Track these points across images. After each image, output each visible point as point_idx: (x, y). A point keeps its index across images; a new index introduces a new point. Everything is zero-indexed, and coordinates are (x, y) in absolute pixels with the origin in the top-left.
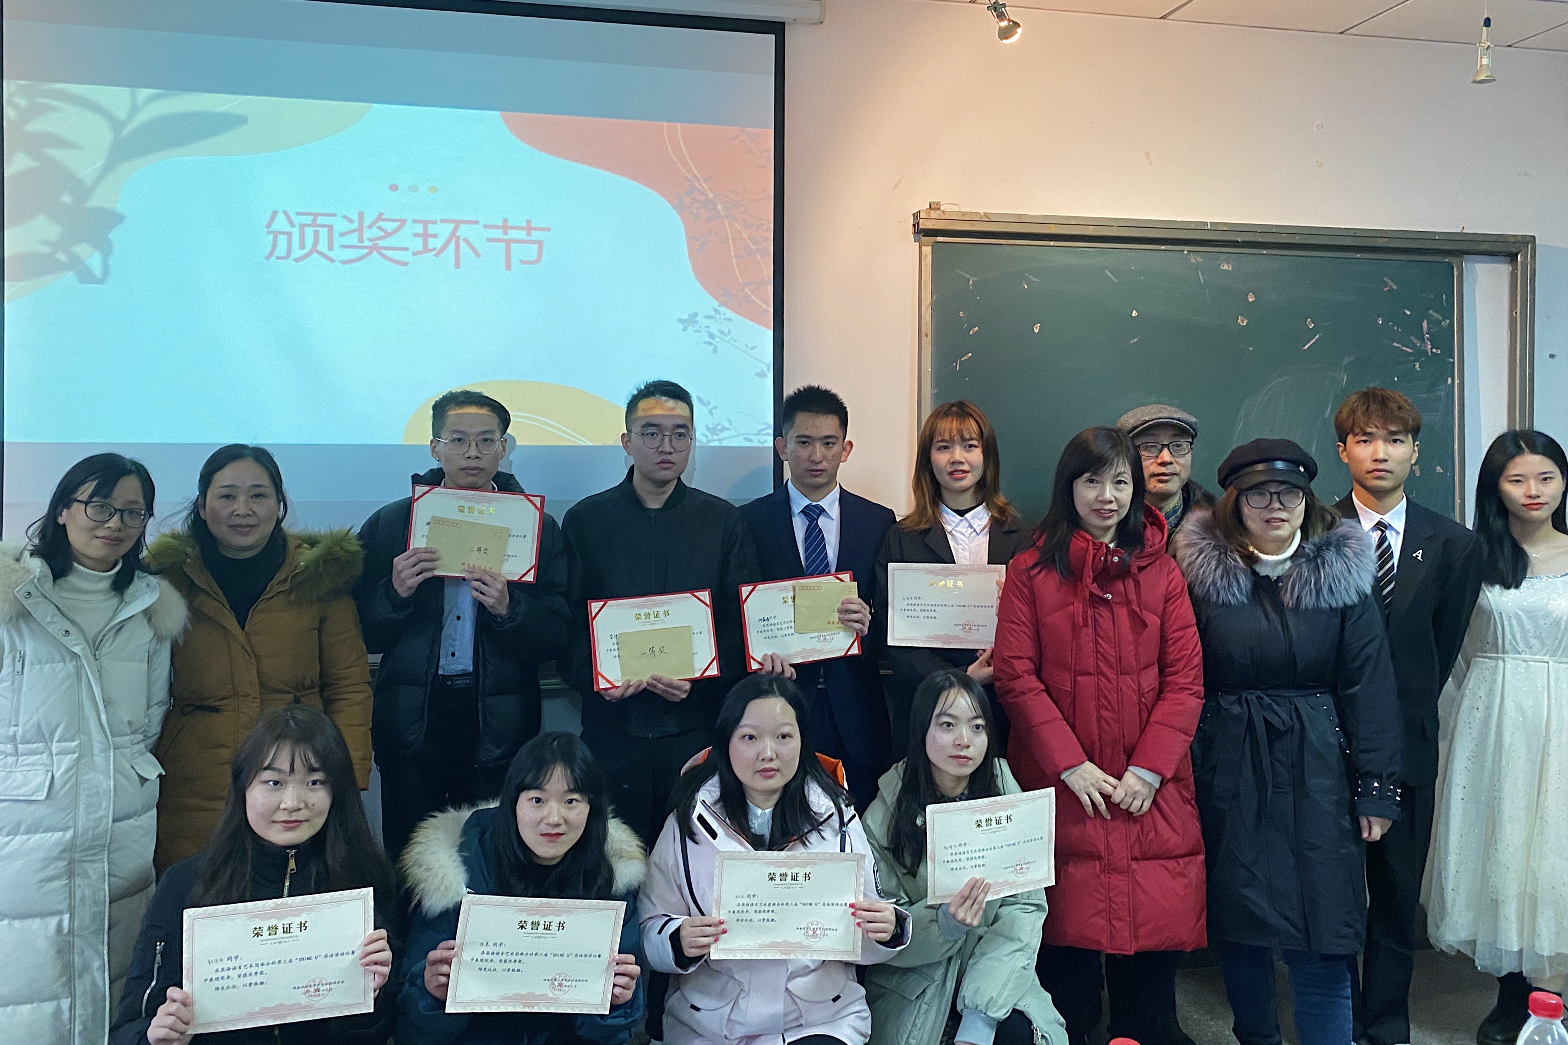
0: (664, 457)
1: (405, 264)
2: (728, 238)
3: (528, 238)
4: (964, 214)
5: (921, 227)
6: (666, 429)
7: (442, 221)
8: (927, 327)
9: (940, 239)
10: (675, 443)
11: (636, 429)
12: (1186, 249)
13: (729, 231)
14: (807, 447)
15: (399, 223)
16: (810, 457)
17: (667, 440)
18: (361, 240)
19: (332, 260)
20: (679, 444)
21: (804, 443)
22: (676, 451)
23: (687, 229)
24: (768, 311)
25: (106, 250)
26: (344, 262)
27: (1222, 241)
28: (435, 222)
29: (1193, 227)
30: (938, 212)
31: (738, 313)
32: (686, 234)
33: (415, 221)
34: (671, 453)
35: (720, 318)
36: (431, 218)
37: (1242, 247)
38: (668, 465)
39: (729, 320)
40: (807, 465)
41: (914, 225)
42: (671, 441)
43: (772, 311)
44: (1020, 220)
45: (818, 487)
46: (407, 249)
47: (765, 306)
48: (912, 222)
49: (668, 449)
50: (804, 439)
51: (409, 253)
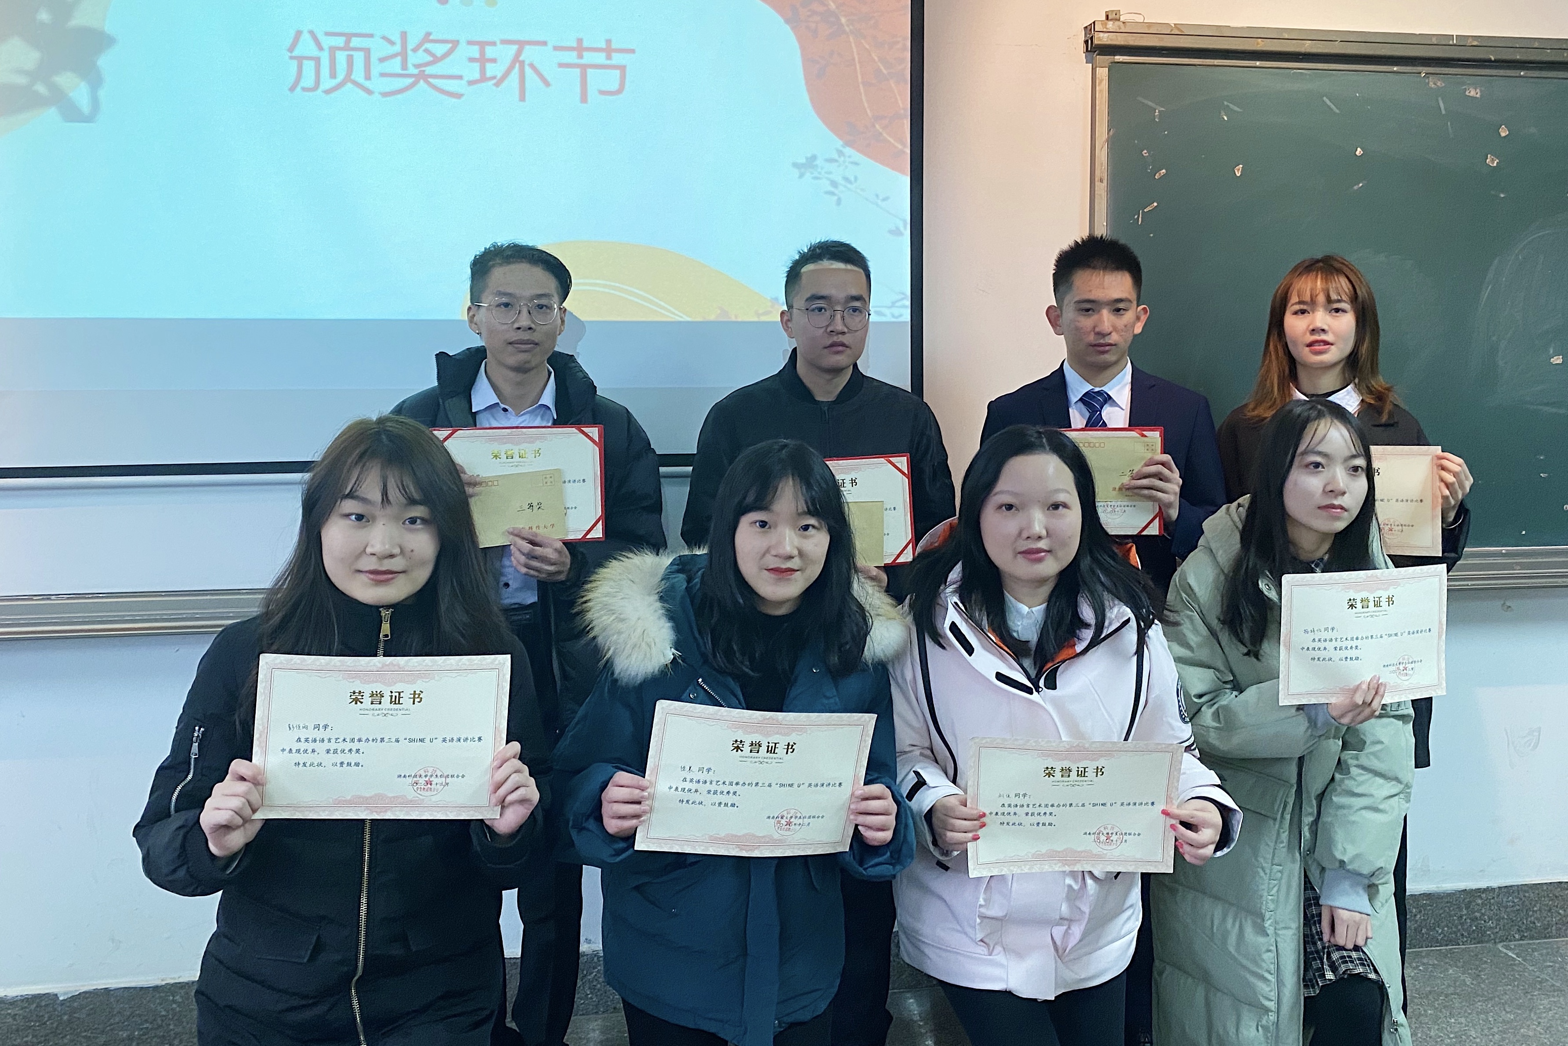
0: (835, 339)
1: (459, 96)
2: (854, 59)
3: (608, 62)
4: (1150, 25)
5: (1096, 42)
6: (838, 303)
7: (505, 42)
8: (1102, 170)
9: (1119, 58)
10: (848, 320)
11: (799, 302)
12: (1424, 70)
13: (855, 50)
14: (1090, 316)
15: (450, 45)
16: (1094, 328)
17: (838, 316)
18: (404, 66)
19: (369, 92)
20: (854, 321)
21: (1088, 310)
22: (850, 331)
23: (803, 48)
24: (904, 152)
25: (95, 82)
26: (385, 94)
27: (1468, 60)
28: (493, 44)
29: (1434, 41)
30: (1117, 23)
31: (865, 154)
32: (803, 55)
33: (470, 43)
34: (843, 333)
35: (844, 162)
36: (490, 38)
37: (1496, 68)
38: (841, 348)
39: (856, 164)
40: (1091, 338)
41: (1086, 42)
42: (843, 318)
43: (909, 152)
44: (1220, 32)
45: (1104, 367)
46: (460, 77)
47: (900, 147)
48: (1082, 38)
49: (840, 327)
50: (1088, 306)
51: (464, 82)
